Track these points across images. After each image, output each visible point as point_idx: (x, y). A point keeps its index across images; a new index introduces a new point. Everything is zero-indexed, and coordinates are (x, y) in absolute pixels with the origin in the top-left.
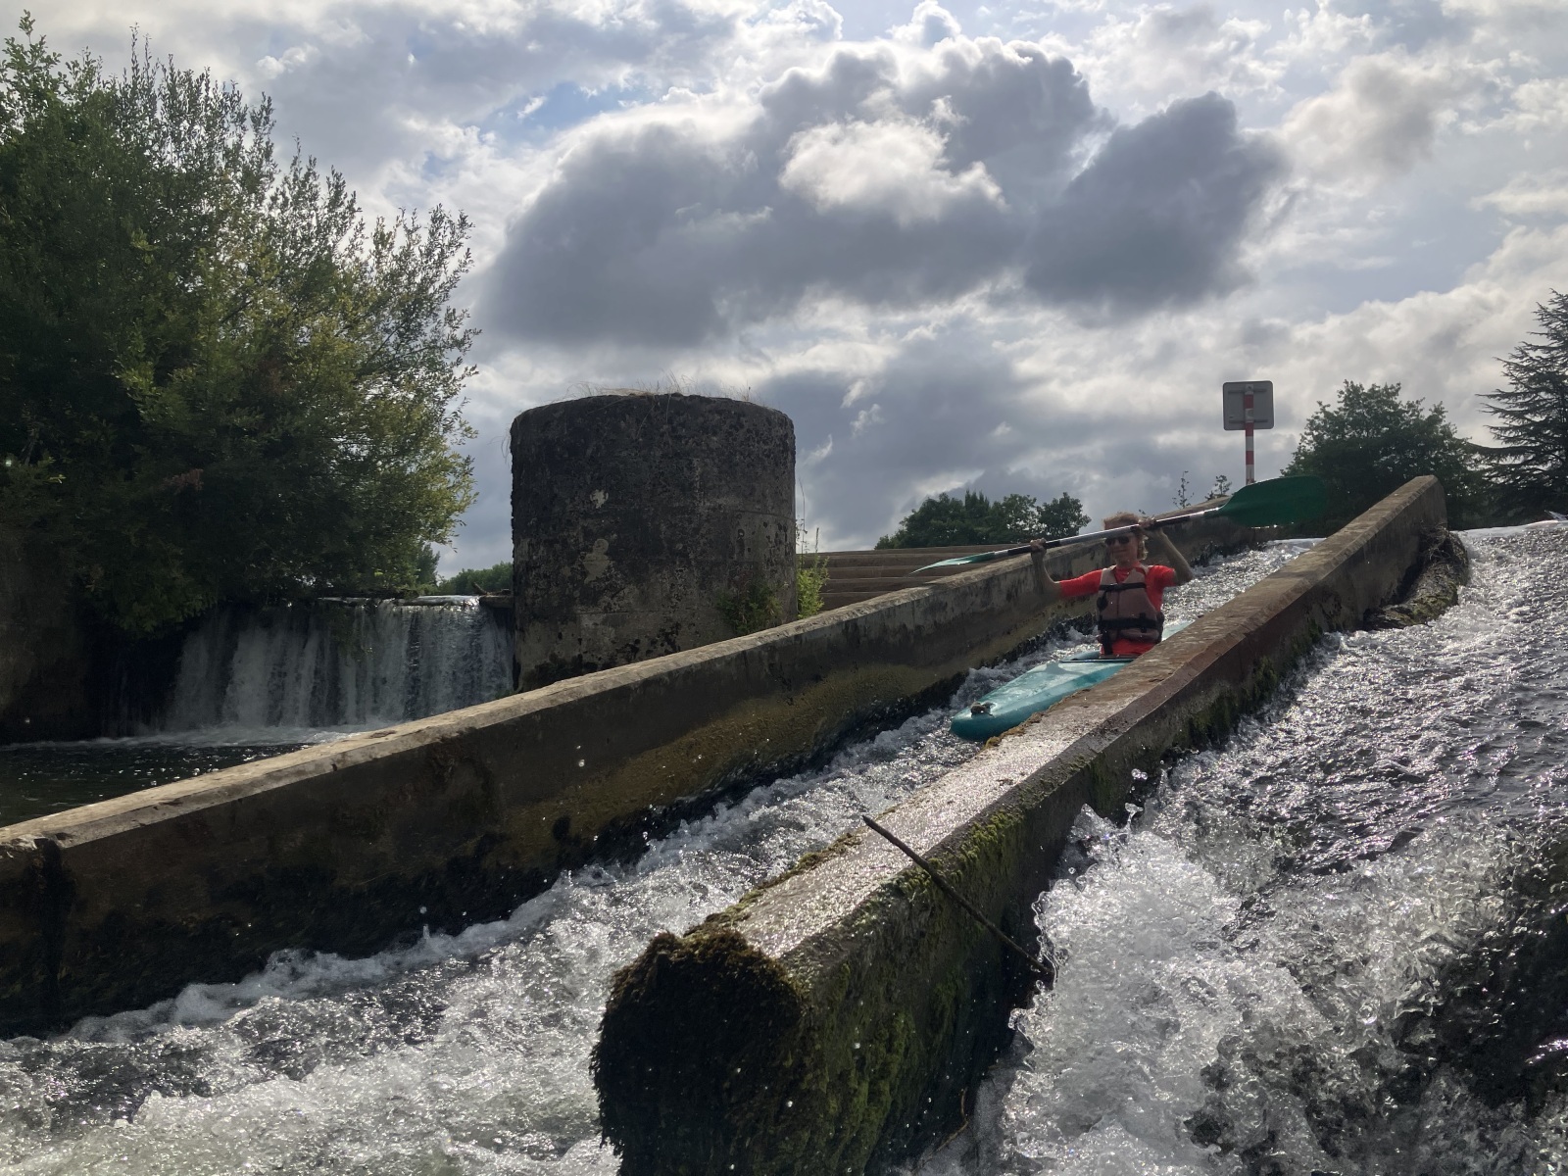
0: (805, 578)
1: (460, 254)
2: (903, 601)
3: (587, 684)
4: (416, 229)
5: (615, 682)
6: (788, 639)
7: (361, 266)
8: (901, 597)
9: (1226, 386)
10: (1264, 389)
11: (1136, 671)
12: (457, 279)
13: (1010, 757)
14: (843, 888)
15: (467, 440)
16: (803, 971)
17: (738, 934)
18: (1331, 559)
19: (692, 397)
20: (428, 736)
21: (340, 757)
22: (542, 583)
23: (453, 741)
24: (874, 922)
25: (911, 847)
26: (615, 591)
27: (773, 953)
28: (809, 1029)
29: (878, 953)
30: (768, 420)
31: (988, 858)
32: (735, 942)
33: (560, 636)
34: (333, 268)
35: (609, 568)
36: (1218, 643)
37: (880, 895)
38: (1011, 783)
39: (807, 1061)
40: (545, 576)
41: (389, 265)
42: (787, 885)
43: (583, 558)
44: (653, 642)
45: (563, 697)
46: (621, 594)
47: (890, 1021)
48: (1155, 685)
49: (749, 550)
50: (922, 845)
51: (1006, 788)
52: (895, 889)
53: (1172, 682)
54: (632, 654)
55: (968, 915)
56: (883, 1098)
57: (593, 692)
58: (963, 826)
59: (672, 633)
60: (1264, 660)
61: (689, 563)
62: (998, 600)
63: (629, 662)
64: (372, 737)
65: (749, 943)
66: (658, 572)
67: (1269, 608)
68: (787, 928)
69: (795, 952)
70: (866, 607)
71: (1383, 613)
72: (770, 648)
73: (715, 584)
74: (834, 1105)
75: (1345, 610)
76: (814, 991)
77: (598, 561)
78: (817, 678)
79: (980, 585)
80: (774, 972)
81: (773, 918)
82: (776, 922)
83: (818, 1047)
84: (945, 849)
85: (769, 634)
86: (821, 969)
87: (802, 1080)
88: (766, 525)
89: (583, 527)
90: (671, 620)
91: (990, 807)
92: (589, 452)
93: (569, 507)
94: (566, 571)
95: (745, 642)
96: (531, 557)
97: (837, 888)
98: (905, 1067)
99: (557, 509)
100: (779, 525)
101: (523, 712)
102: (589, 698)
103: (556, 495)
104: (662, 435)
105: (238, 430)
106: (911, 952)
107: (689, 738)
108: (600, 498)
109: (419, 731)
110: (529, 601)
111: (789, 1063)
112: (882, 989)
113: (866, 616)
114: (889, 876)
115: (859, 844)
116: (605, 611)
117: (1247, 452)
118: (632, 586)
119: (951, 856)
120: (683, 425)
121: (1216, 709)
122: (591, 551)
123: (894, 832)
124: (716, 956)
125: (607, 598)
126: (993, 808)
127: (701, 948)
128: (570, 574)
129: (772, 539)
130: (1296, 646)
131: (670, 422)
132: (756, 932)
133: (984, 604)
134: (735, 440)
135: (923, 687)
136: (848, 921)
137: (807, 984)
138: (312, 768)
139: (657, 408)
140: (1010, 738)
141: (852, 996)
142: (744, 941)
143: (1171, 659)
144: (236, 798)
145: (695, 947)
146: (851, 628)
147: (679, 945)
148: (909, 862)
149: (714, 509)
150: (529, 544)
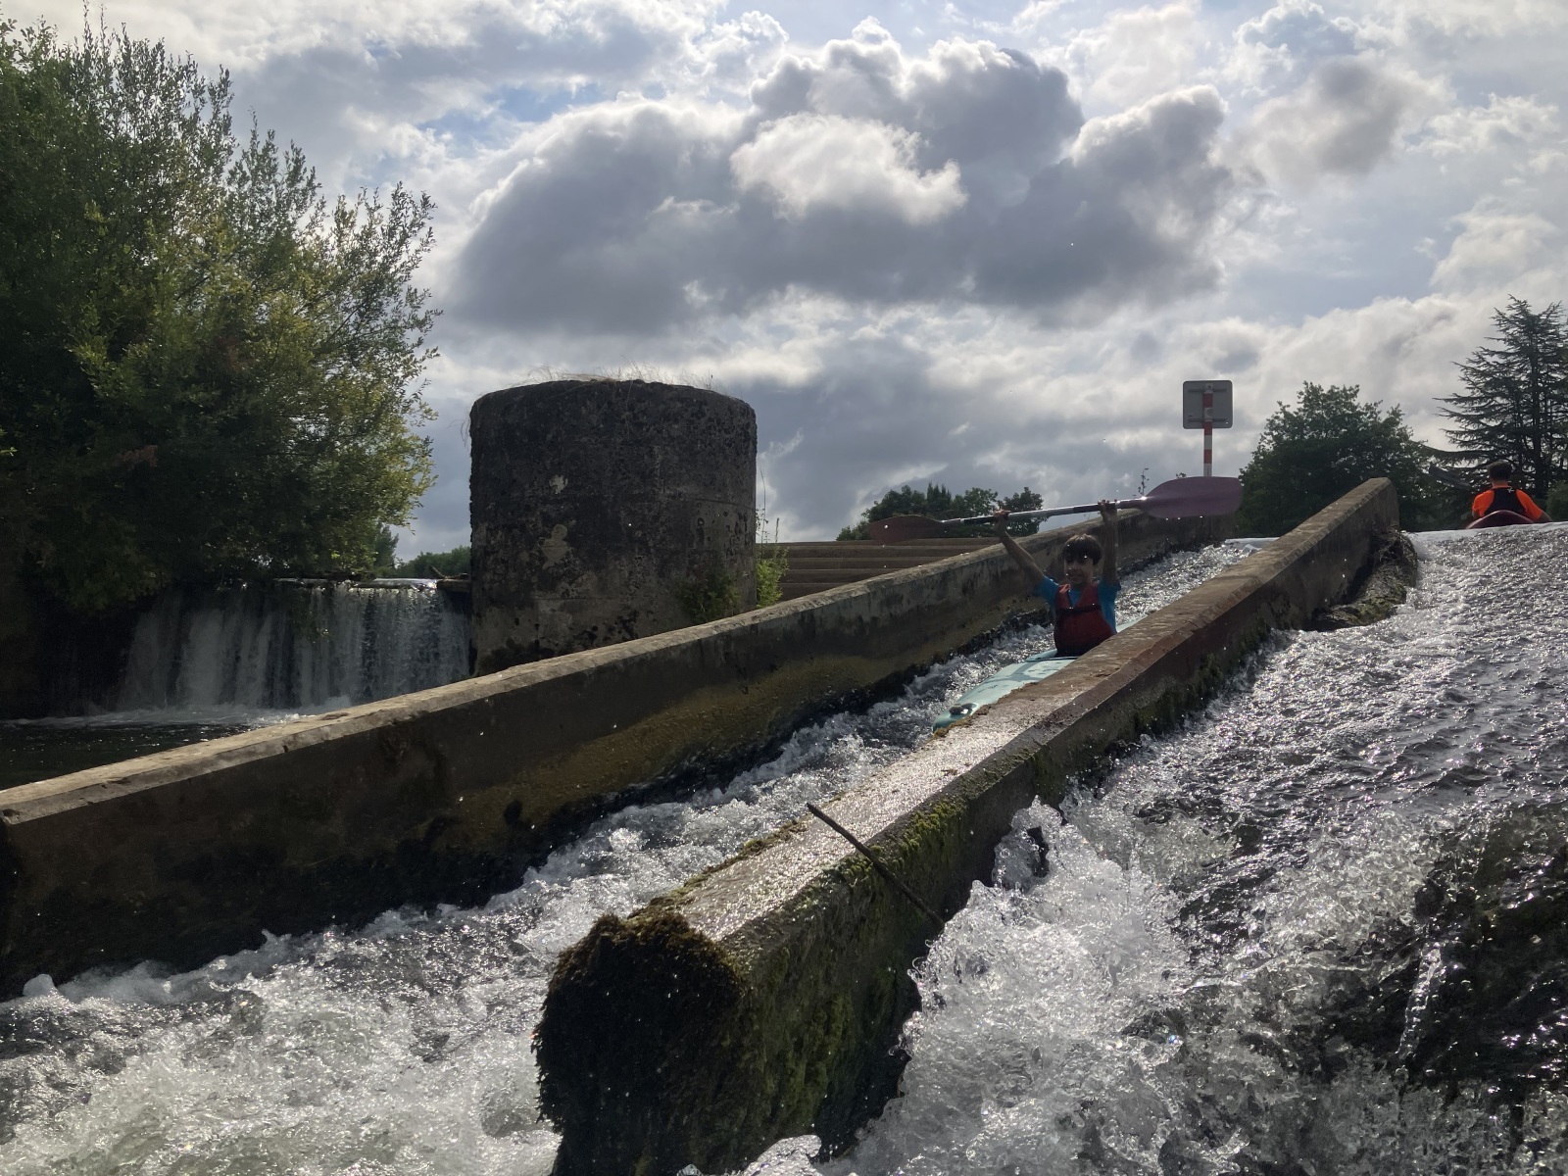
0: (765, 568)
1: (423, 233)
2: (859, 593)
3: (541, 670)
4: (379, 207)
5: (569, 668)
6: (743, 629)
7: (322, 244)
8: (858, 588)
9: (1187, 385)
10: (1225, 388)
11: (1084, 666)
12: (419, 259)
13: (956, 747)
14: (786, 873)
15: (427, 422)
16: (743, 954)
17: (680, 917)
18: (1281, 559)
19: (654, 385)
20: (379, 719)
21: (291, 738)
22: (500, 569)
23: (405, 724)
24: (815, 907)
25: (854, 834)
26: (573, 578)
27: (714, 936)
28: (748, 1010)
29: (818, 937)
30: (729, 409)
31: (930, 846)
32: (678, 925)
33: (517, 622)
34: (293, 245)
35: (568, 554)
36: (1167, 640)
37: (822, 881)
38: (954, 772)
39: (746, 1042)
40: (503, 561)
41: (351, 243)
42: (731, 870)
43: (541, 543)
44: (611, 630)
45: (516, 682)
46: (580, 580)
47: (829, 1003)
48: (1101, 679)
49: (709, 539)
50: (865, 832)
51: (952, 777)
52: (836, 875)
53: (1116, 678)
54: (589, 641)
55: (909, 902)
56: (820, 1079)
57: (547, 678)
58: (906, 815)
59: (630, 621)
60: (1211, 656)
61: (648, 552)
62: (954, 593)
63: (586, 648)
64: (324, 719)
65: (692, 926)
66: (616, 559)
67: (1217, 606)
68: (729, 912)
69: (736, 935)
70: (824, 598)
71: (1331, 613)
72: (727, 637)
73: (673, 574)
74: (771, 1085)
75: (1294, 609)
76: (753, 973)
77: (556, 547)
78: (773, 668)
79: (936, 578)
80: (714, 955)
81: (716, 901)
82: (720, 906)
83: (756, 1027)
84: (888, 837)
85: (726, 624)
86: (761, 952)
87: (739, 1059)
88: (726, 514)
89: (542, 513)
90: (629, 608)
91: (934, 797)
92: (549, 437)
93: (527, 494)
94: (525, 556)
95: (701, 631)
96: (489, 542)
97: (781, 874)
98: (843, 1050)
99: (515, 494)
100: (740, 515)
101: (477, 696)
102: (545, 683)
103: (515, 481)
104: (623, 422)
105: (193, 406)
106: (852, 937)
107: (643, 725)
108: (560, 483)
109: (372, 714)
110: (487, 586)
111: (726, 1043)
112: (821, 973)
113: (823, 607)
114: (831, 862)
115: (804, 830)
116: (563, 597)
117: (1206, 451)
118: (590, 573)
119: (894, 844)
120: (644, 413)
121: (1162, 706)
122: (550, 536)
123: (838, 821)
124: (657, 939)
125: (564, 585)
126: (936, 798)
127: (643, 930)
128: (528, 559)
129: (732, 528)
130: (1243, 644)
131: (631, 408)
132: (698, 915)
133: (940, 597)
134: (695, 428)
135: (877, 679)
136: (789, 906)
137: (747, 967)
138: (262, 749)
139: (618, 394)
140: (957, 729)
141: (791, 979)
142: (686, 924)
143: (1119, 655)
144: (186, 777)
145: (638, 929)
146: (807, 619)
147: (623, 927)
148: (852, 849)
149: (674, 497)
150: (488, 529)
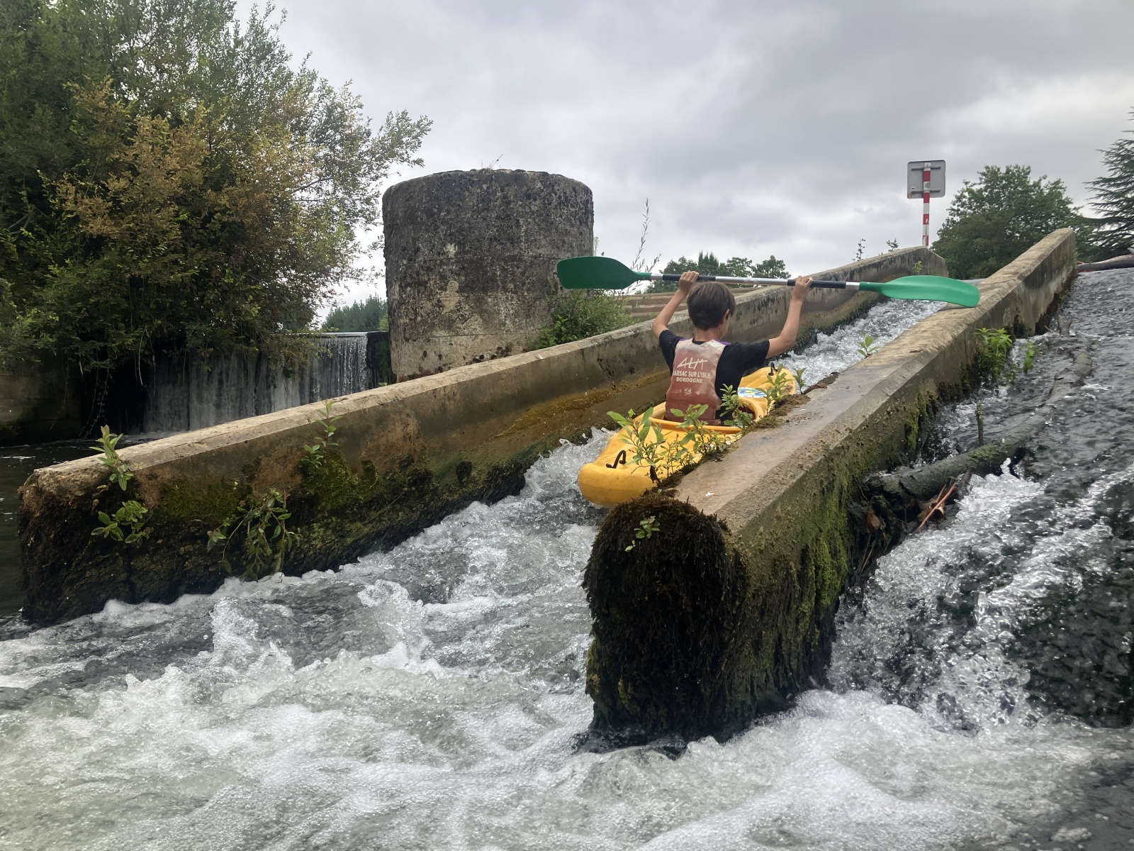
9: (911, 164)
10: (939, 166)
19: (518, 172)
22: (410, 315)
26: (464, 319)
30: (574, 190)
33: (425, 354)
35: (459, 302)
40: (413, 309)
43: (440, 295)
44: (493, 357)
46: (469, 321)
59: (507, 351)
61: (518, 298)
66: (496, 305)
77: (451, 299)
89: (439, 272)
90: (505, 340)
92: (443, 215)
93: (429, 257)
94: (428, 306)
95: (581, 344)
96: (401, 297)
99: (419, 259)
103: (418, 249)
104: (496, 201)
108: (451, 249)
109: (365, 397)
110: (401, 328)
116: (458, 334)
117: (924, 215)
118: (476, 316)
120: (512, 194)
122: (446, 290)
125: (458, 325)
128: (431, 307)
131: (502, 191)
134: (550, 205)
139: (492, 181)
149: (535, 257)
150: (400, 286)
